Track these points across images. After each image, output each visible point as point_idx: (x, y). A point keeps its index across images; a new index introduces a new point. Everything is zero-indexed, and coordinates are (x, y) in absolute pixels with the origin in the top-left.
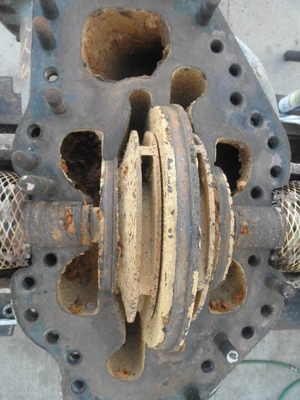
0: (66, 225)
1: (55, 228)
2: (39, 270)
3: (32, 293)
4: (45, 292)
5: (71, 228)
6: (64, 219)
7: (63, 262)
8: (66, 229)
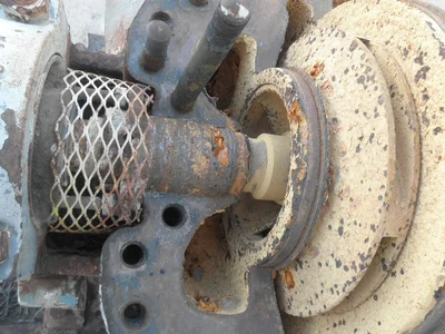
0: (216, 150)
1: (199, 153)
2: (153, 232)
3: (139, 274)
4: (162, 272)
5: (223, 156)
6: (214, 141)
7: (194, 221)
8: (216, 155)
